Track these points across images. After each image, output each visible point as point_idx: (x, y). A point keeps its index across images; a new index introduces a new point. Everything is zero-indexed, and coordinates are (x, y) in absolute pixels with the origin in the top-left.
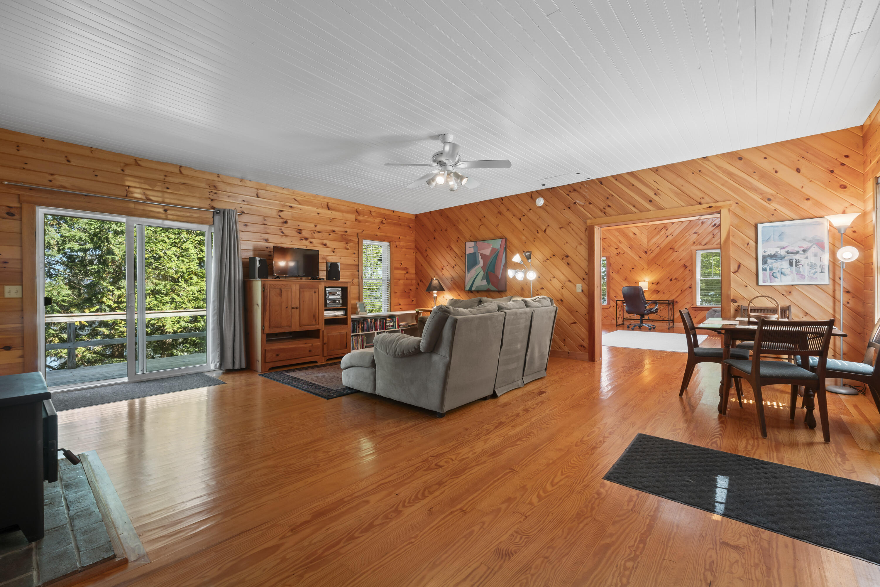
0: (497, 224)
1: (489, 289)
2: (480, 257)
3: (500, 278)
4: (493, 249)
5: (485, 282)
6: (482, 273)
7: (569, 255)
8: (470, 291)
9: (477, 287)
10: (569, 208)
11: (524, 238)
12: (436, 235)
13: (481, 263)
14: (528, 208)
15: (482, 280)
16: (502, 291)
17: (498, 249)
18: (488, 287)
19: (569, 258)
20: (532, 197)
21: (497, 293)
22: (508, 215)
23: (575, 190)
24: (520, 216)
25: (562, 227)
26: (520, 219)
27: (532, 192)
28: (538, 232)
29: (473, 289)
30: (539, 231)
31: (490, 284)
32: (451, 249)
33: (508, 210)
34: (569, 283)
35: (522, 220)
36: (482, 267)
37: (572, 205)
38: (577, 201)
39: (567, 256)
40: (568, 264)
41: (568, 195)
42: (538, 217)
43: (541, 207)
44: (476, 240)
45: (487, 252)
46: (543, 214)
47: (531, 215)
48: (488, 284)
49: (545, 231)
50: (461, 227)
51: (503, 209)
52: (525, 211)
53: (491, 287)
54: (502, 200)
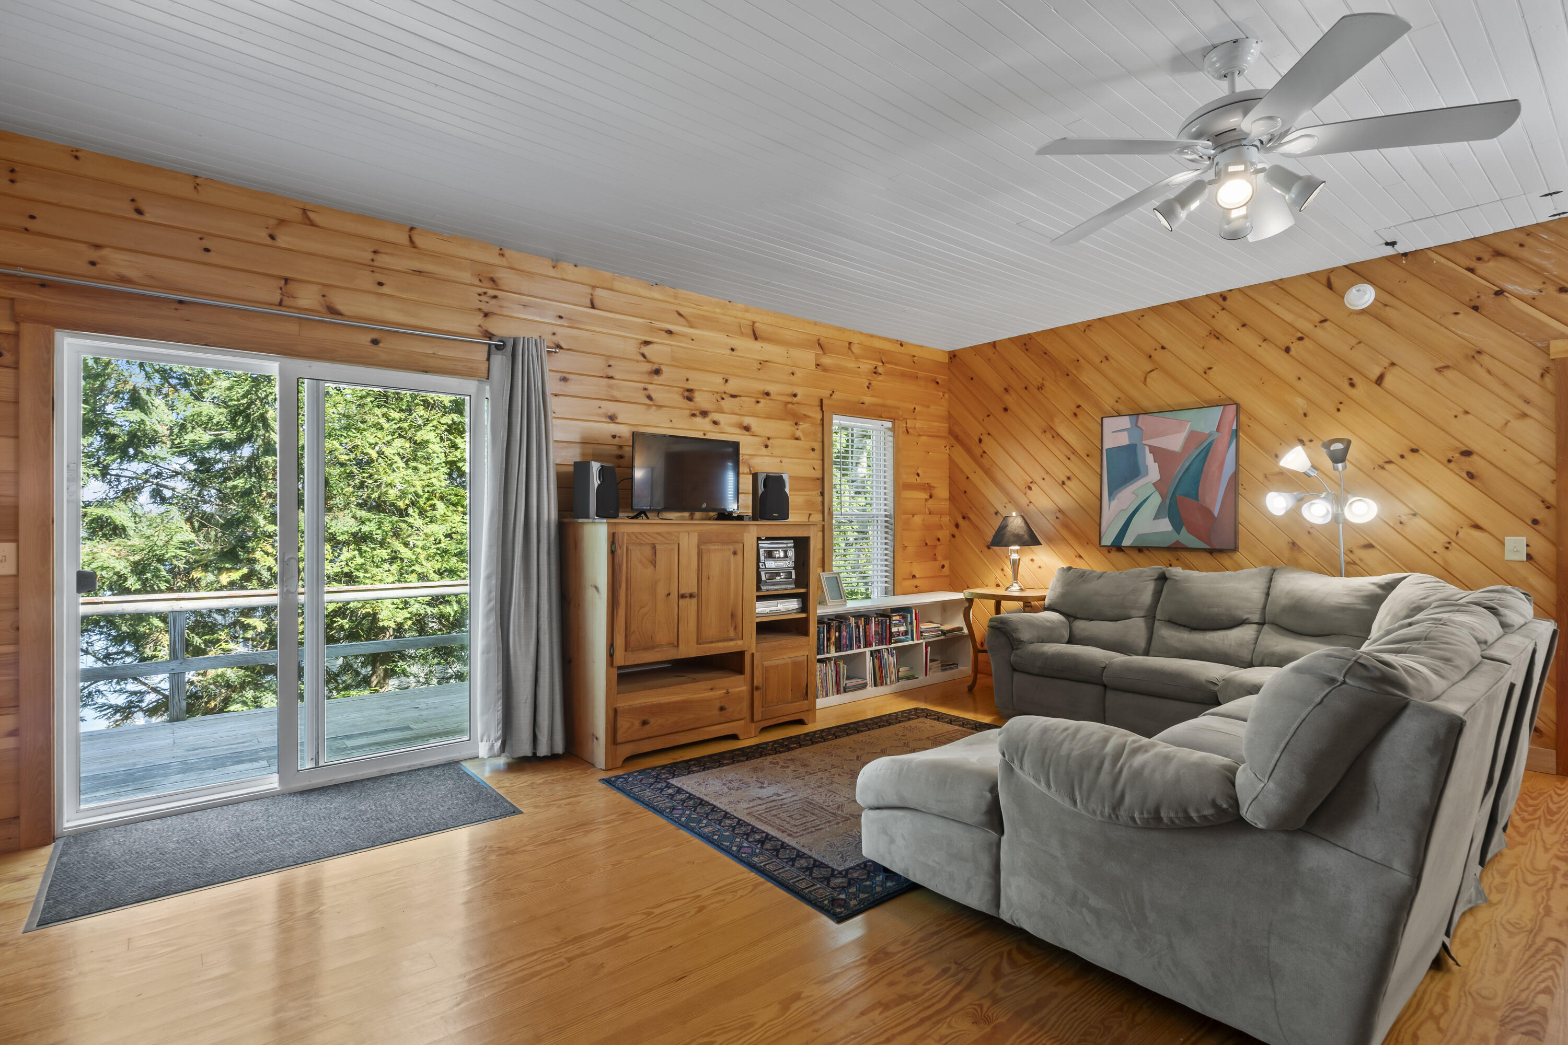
0: (1207, 365)
1: (1178, 542)
2: (1149, 457)
3: (1216, 513)
4: (1193, 434)
5: (1165, 525)
6: (1156, 500)
7: (1473, 446)
8: (1117, 547)
9: (1140, 537)
10: (1476, 308)
11: (1300, 402)
12: (1010, 400)
13: (1153, 472)
14: (1318, 318)
15: (1154, 519)
16: (1221, 551)
17: (1210, 434)
18: (1175, 538)
19: (1474, 457)
20: (1329, 286)
21: (1206, 556)
22: (1248, 339)
23: (1498, 254)
24: (1284, 340)
25: (1447, 367)
26: (1287, 350)
27: (1332, 270)
28: (1352, 385)
29: (1127, 542)
30: (1357, 379)
31: (1184, 530)
32: (1056, 436)
33: (1244, 325)
34: (1476, 533)
35: (1293, 352)
36: (1154, 484)
37: (1487, 300)
38: (1510, 287)
39: (1467, 453)
40: (1471, 475)
41: (1471, 270)
42: (1354, 341)
43: (1363, 312)
44: (1137, 413)
45: (1174, 442)
46: (1376, 331)
47: (1325, 335)
48: (1177, 528)
49: (1380, 380)
50: (1088, 377)
51: (1225, 323)
52: (1304, 326)
53: (1187, 538)
54: (1224, 299)
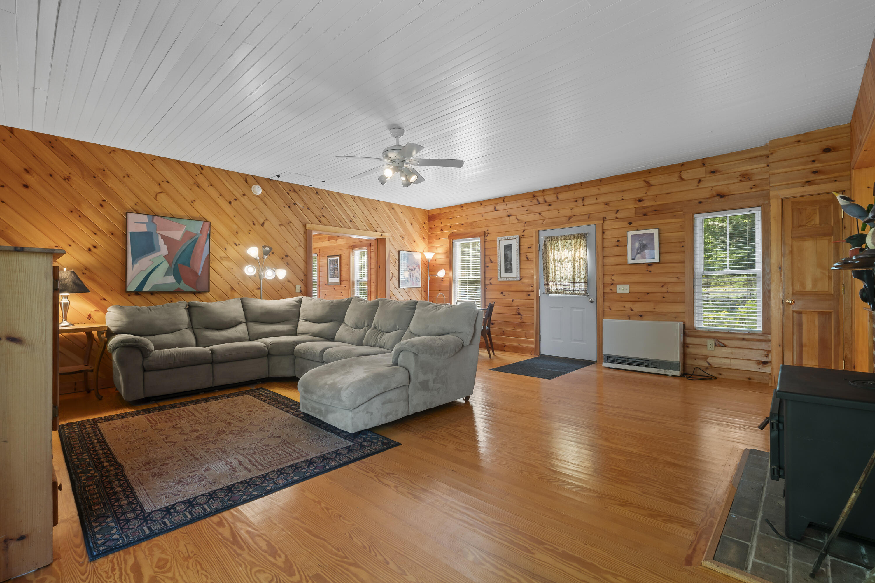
0: (193, 199)
1: (179, 288)
2: (161, 242)
3: (199, 274)
4: (187, 233)
5: (171, 279)
6: (165, 265)
7: (289, 254)
8: (138, 292)
9: (154, 286)
10: (289, 207)
11: (235, 227)
12: (30, 179)
13: (164, 250)
14: (242, 193)
15: (165, 276)
16: (199, 293)
17: (197, 234)
18: (177, 286)
19: (289, 257)
20: (246, 181)
21: (192, 295)
22: (211, 190)
23: (295, 191)
24: (230, 198)
25: (282, 225)
26: (230, 203)
27: (247, 175)
28: (254, 224)
29: (146, 289)
30: (255, 222)
31: (182, 282)
32: (81, 216)
33: (211, 185)
34: (289, 283)
35: (232, 204)
36: (164, 256)
37: (292, 205)
38: (297, 203)
39: (287, 256)
40: (288, 264)
41: (288, 194)
42: (255, 207)
43: (258, 196)
44: (152, 214)
45: (177, 235)
46: (261, 205)
47: (245, 201)
48: (178, 280)
49: (263, 225)
50: (112, 183)
51: (201, 179)
52: (238, 196)
53: (183, 286)
54: (202, 169)
